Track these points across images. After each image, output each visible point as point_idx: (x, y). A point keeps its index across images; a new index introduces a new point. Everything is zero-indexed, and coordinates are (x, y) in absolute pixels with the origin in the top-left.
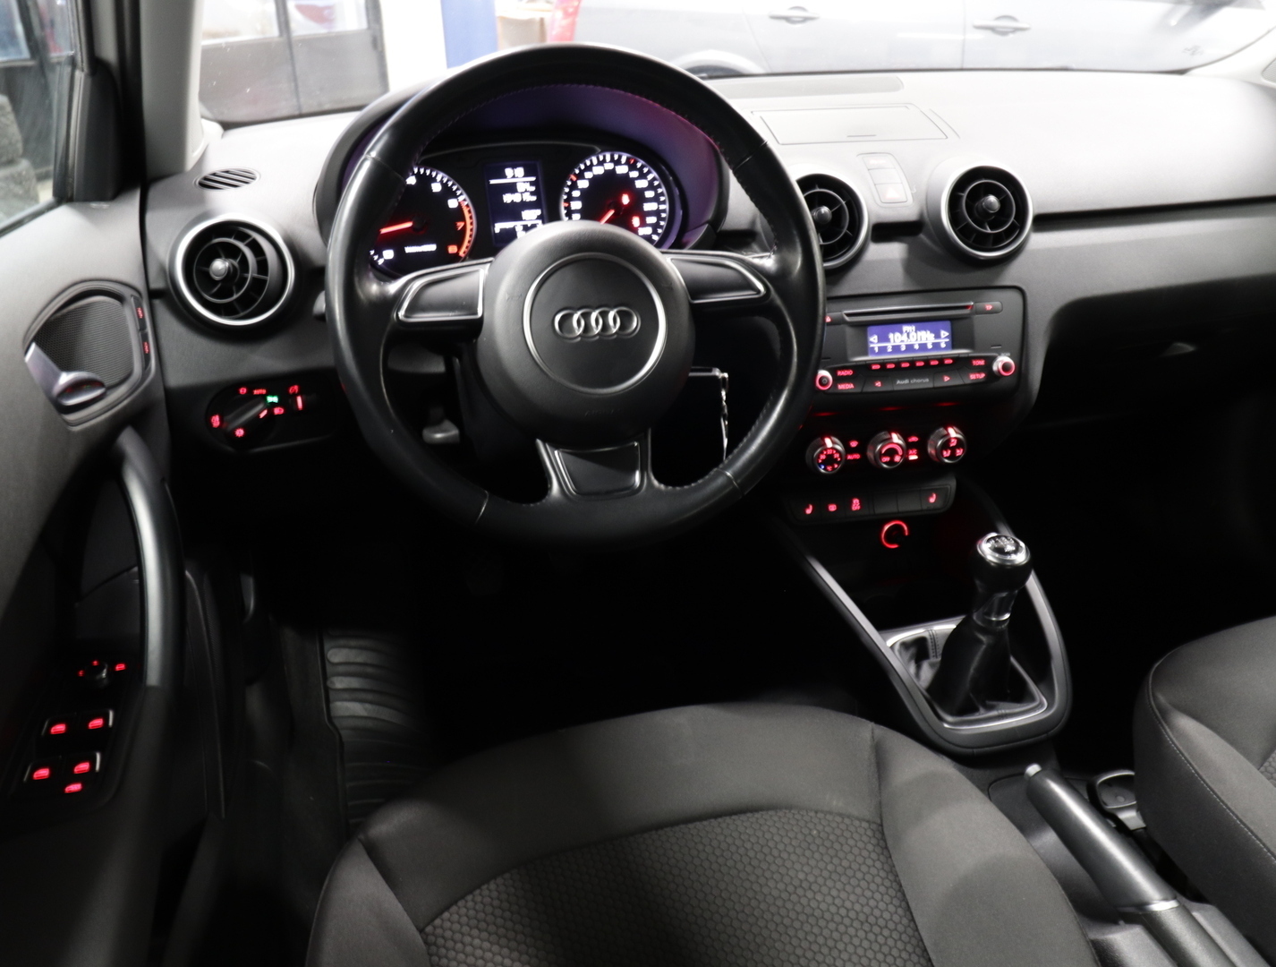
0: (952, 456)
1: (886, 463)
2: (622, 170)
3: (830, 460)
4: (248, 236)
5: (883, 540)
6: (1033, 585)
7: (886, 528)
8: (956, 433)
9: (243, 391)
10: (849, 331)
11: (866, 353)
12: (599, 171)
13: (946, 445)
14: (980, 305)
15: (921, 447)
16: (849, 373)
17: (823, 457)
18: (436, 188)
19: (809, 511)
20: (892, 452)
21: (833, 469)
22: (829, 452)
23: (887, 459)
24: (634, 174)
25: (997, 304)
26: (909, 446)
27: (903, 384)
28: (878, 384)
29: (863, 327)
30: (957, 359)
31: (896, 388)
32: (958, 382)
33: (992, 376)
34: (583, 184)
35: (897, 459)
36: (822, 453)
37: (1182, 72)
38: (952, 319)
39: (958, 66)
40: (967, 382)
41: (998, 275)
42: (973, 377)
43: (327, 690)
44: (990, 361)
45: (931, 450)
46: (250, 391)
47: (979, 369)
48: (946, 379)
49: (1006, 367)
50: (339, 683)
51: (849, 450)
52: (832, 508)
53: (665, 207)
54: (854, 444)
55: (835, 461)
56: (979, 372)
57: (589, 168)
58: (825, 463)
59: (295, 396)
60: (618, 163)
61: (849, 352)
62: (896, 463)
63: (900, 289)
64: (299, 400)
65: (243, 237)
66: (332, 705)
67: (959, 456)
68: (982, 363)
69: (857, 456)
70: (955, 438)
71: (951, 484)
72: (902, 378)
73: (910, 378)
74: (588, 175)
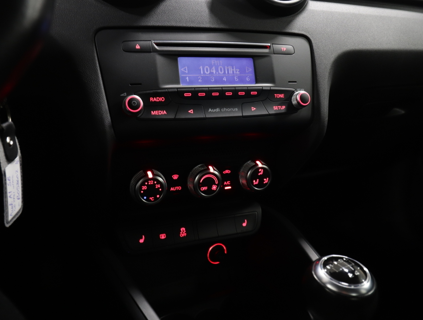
0: (260, 185)
1: (204, 192)
3: (151, 191)
5: (209, 259)
7: (211, 249)
8: (262, 164)
10: (160, 60)
11: (178, 82)
13: (255, 175)
14: (277, 47)
15: (233, 178)
16: (161, 99)
17: (144, 188)
19: (142, 241)
20: (209, 182)
21: (156, 199)
22: (151, 183)
23: (204, 188)
25: (290, 48)
26: (224, 178)
27: (214, 113)
28: (191, 111)
29: (173, 57)
30: (261, 92)
31: (208, 116)
32: (263, 112)
33: (292, 109)
35: (214, 187)
36: (143, 184)
38: (254, 57)
40: (271, 112)
41: (289, 22)
42: (275, 108)
44: (289, 94)
45: (243, 181)
47: (281, 102)
48: (253, 109)
51: (171, 182)
52: (163, 236)
54: (175, 177)
55: (157, 192)
56: (281, 105)
58: (147, 193)
61: (160, 79)
62: (214, 191)
63: (208, 25)
67: (266, 184)
68: (282, 96)
69: (179, 188)
70: (262, 168)
71: (258, 211)
72: (214, 107)
73: (221, 107)
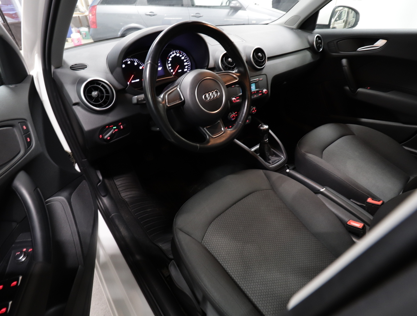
2: (178, 55)
4: (101, 84)
6: (270, 131)
9: (107, 127)
12: (173, 55)
13: (253, 110)
14: (259, 79)
16: (238, 97)
18: (136, 64)
24: (181, 56)
25: (262, 78)
30: (257, 91)
33: (263, 94)
34: (170, 59)
37: (267, 24)
38: (255, 83)
39: (248, 23)
41: (262, 72)
42: (260, 95)
43: (119, 191)
44: (262, 91)
46: (109, 126)
48: (256, 96)
49: (266, 92)
50: (120, 189)
53: (190, 63)
56: (261, 93)
57: (171, 55)
59: (120, 125)
60: (177, 53)
64: (122, 126)
65: (99, 84)
66: (121, 194)
68: (261, 91)
71: (250, 117)
74: (171, 57)
